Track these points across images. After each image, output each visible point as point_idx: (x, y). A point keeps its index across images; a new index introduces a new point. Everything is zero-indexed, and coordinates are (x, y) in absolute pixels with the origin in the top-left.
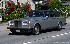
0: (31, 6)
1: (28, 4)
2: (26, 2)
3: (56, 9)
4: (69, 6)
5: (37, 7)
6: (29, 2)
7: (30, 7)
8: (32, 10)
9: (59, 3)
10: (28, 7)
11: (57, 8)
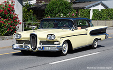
0: (15, 9)
1: (10, 5)
2: (5, 2)
3: (60, 15)
4: (83, 9)
5: (26, 10)
6: (10, 2)
7: (13, 10)
8: (16, 16)
9: (65, 3)
10: (8, 10)
11: (62, 12)
